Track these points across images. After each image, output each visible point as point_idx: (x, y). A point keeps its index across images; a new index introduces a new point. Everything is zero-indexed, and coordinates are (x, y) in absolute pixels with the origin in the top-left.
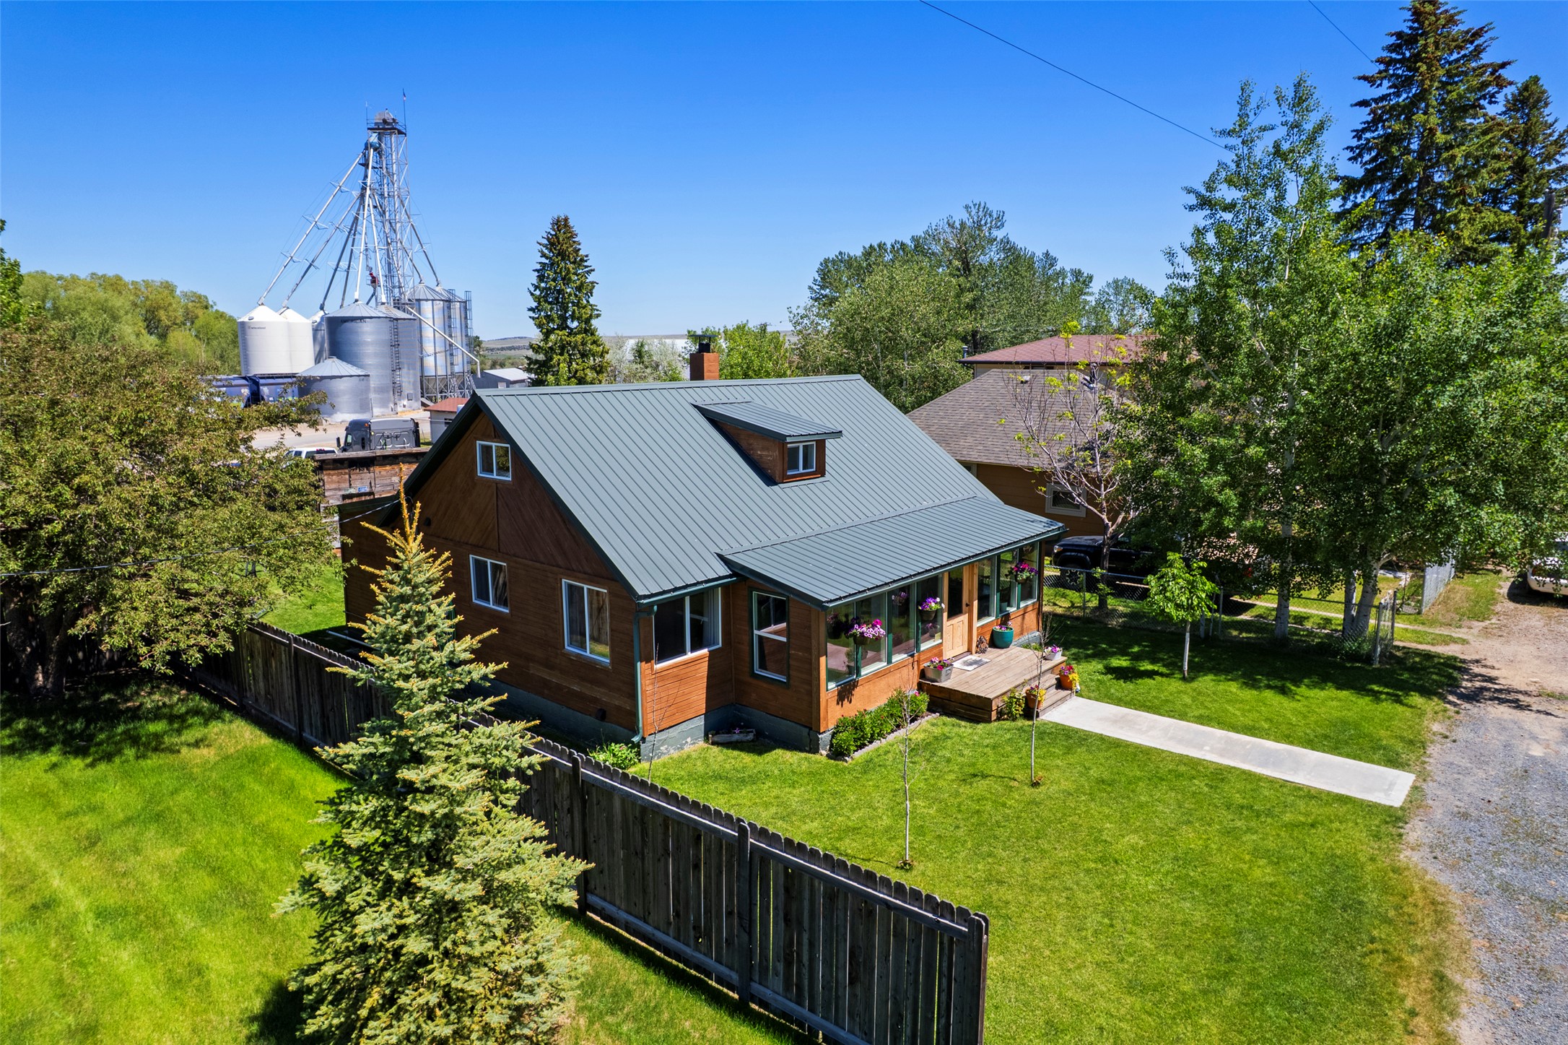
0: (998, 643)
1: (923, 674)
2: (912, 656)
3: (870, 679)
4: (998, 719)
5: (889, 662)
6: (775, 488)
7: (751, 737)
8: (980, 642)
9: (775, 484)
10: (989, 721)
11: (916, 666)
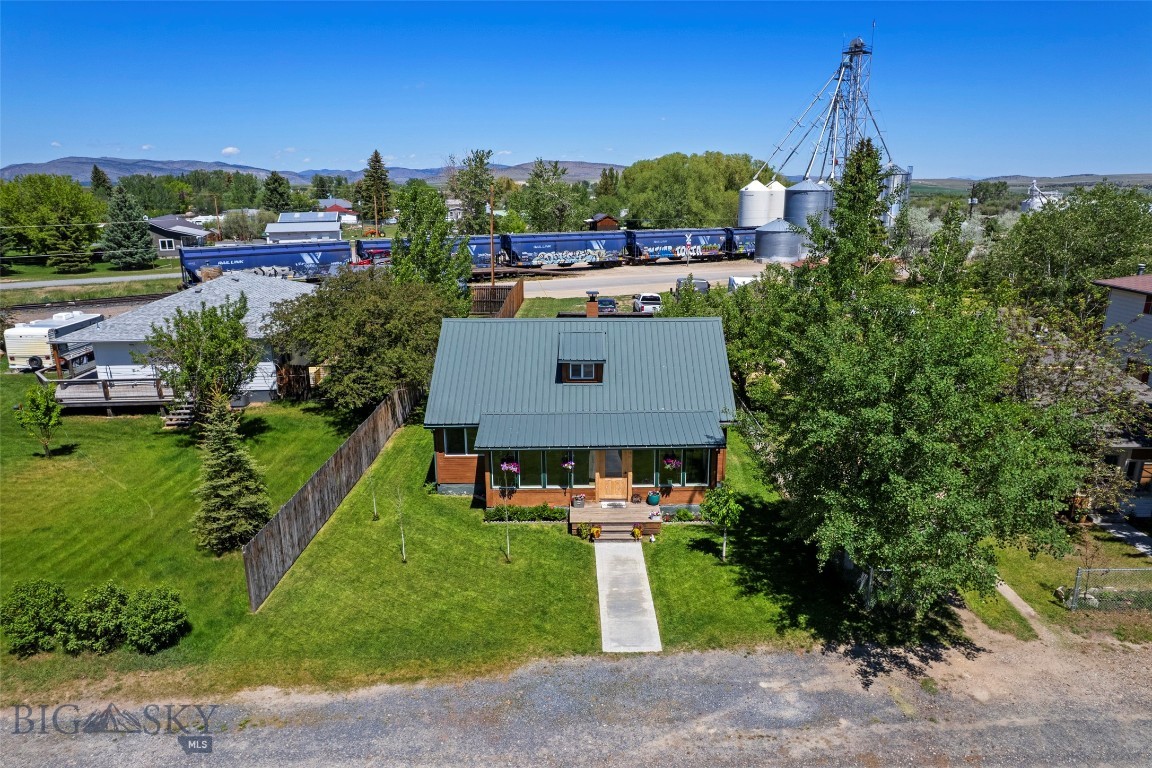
0: (650, 501)
1: (572, 501)
2: (565, 489)
4: (576, 535)
5: (544, 487)
6: (563, 385)
7: (481, 502)
8: (635, 496)
9: (565, 383)
10: (571, 534)
11: (568, 495)
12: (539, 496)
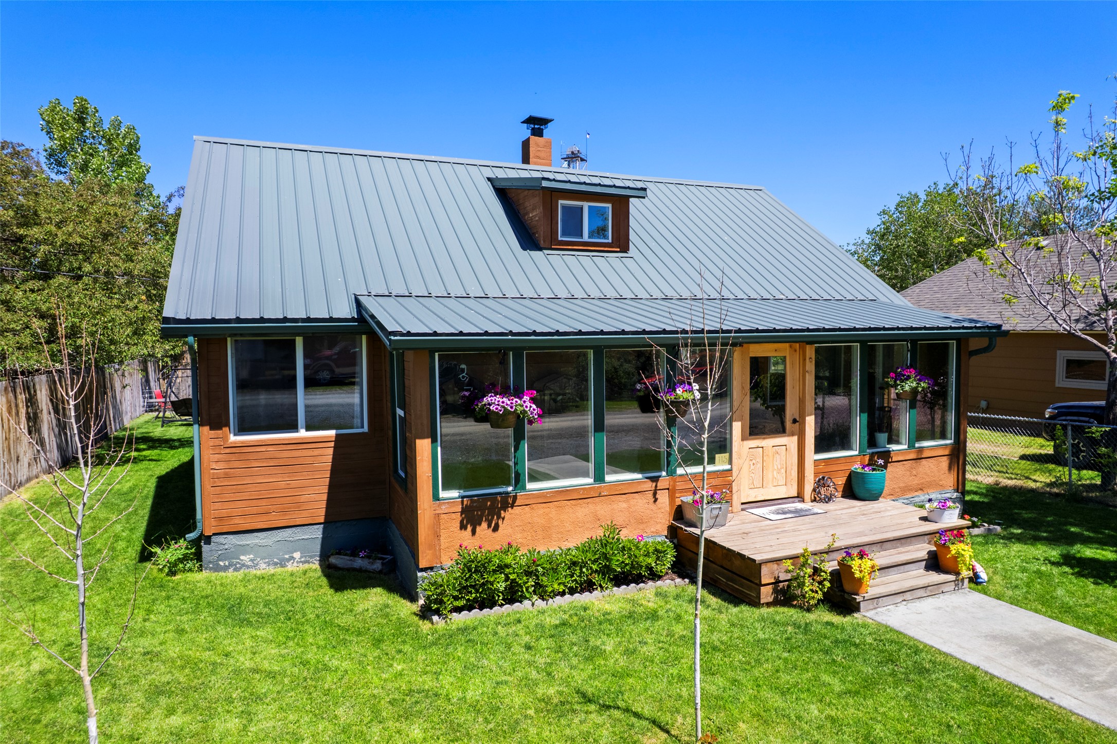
0: (857, 491)
1: (679, 513)
2: (655, 479)
3: (546, 499)
4: (775, 603)
5: (599, 478)
6: (537, 254)
7: (378, 565)
8: (821, 483)
9: (540, 249)
10: (755, 603)
11: (663, 497)
12: (583, 511)
